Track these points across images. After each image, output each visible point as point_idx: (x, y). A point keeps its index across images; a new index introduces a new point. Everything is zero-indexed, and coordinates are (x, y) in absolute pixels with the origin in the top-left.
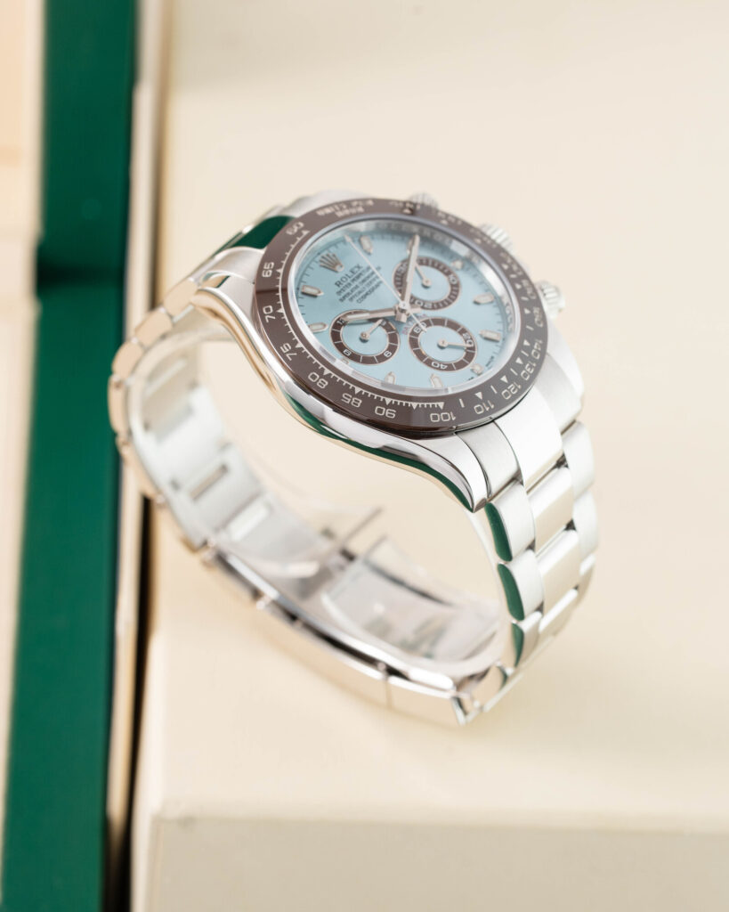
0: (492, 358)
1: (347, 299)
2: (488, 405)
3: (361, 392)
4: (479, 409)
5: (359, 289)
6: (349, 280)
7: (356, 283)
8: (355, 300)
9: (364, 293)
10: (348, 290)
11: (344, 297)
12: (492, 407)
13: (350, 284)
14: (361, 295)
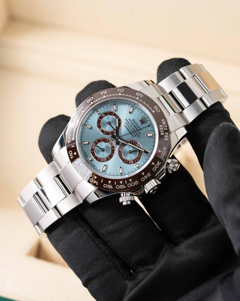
0: (95, 166)
1: (127, 122)
2: (72, 156)
3: (82, 113)
4: (71, 153)
5: (131, 127)
6: (134, 124)
7: (133, 127)
8: (126, 124)
9: (128, 128)
10: (130, 123)
11: (127, 121)
12: (72, 158)
13: (133, 124)
14: (128, 127)
